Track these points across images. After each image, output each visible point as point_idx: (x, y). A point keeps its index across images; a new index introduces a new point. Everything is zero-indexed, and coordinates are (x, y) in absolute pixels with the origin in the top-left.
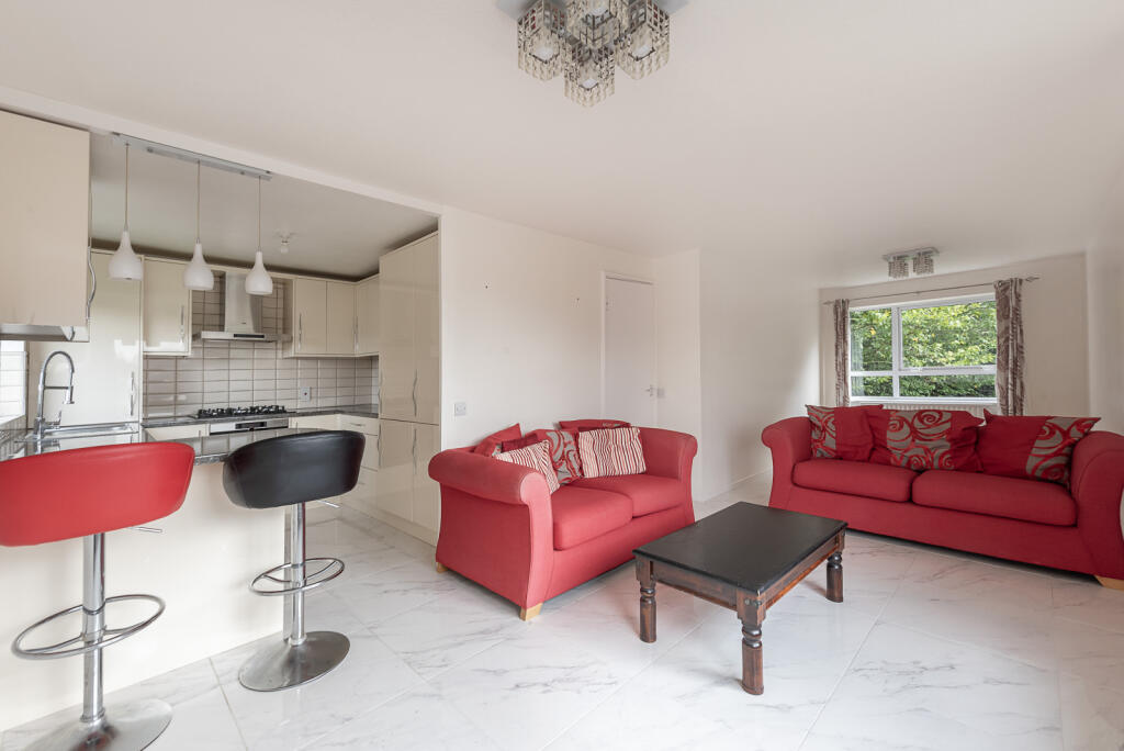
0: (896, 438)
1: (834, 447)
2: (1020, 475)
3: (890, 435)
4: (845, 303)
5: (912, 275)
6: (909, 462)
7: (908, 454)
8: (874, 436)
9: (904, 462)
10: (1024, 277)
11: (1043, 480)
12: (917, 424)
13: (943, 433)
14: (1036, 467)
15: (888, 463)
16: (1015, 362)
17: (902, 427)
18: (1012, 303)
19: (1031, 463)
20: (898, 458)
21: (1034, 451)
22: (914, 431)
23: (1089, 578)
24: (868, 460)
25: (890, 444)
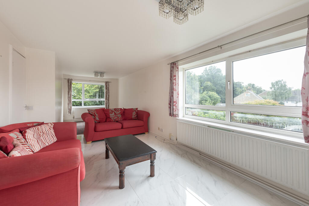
0: (112, 115)
1: (98, 120)
2: (132, 119)
3: (110, 115)
4: (71, 80)
5: (99, 77)
6: (115, 120)
7: (115, 118)
8: (106, 115)
9: (114, 121)
10: (110, 81)
11: (135, 119)
12: (115, 112)
13: (119, 113)
14: (134, 117)
15: (111, 121)
16: (108, 98)
17: (112, 113)
18: (108, 86)
19: (133, 116)
20: (113, 119)
21: (133, 114)
22: (115, 114)
23: (144, 133)
24: (106, 121)
25: (111, 117)
